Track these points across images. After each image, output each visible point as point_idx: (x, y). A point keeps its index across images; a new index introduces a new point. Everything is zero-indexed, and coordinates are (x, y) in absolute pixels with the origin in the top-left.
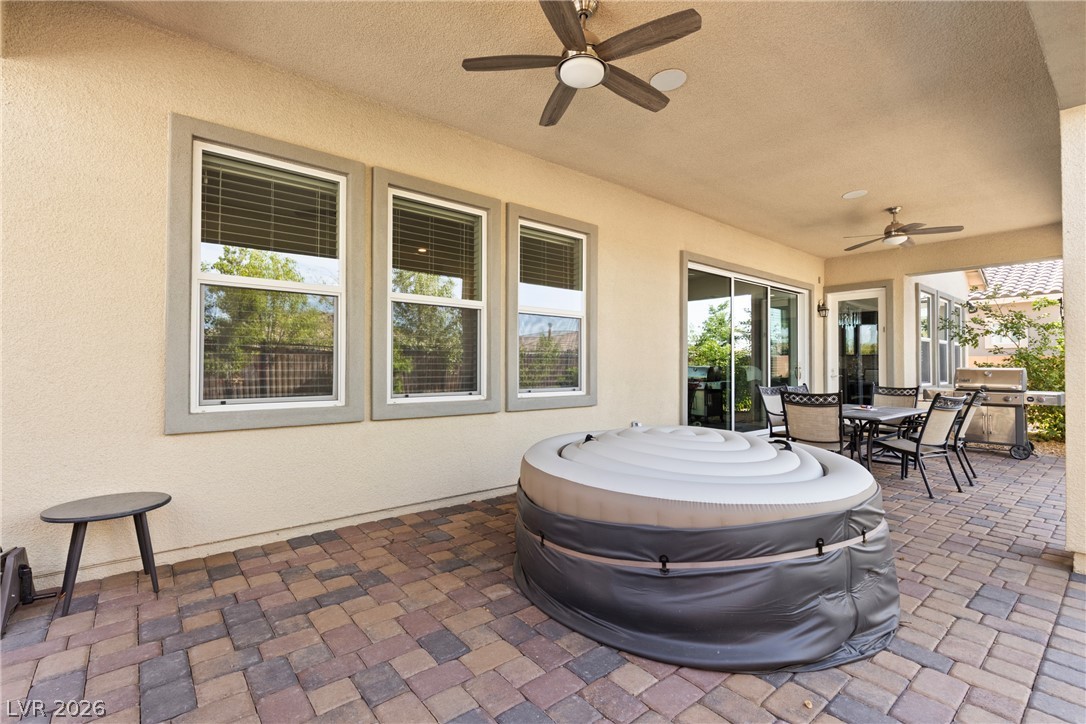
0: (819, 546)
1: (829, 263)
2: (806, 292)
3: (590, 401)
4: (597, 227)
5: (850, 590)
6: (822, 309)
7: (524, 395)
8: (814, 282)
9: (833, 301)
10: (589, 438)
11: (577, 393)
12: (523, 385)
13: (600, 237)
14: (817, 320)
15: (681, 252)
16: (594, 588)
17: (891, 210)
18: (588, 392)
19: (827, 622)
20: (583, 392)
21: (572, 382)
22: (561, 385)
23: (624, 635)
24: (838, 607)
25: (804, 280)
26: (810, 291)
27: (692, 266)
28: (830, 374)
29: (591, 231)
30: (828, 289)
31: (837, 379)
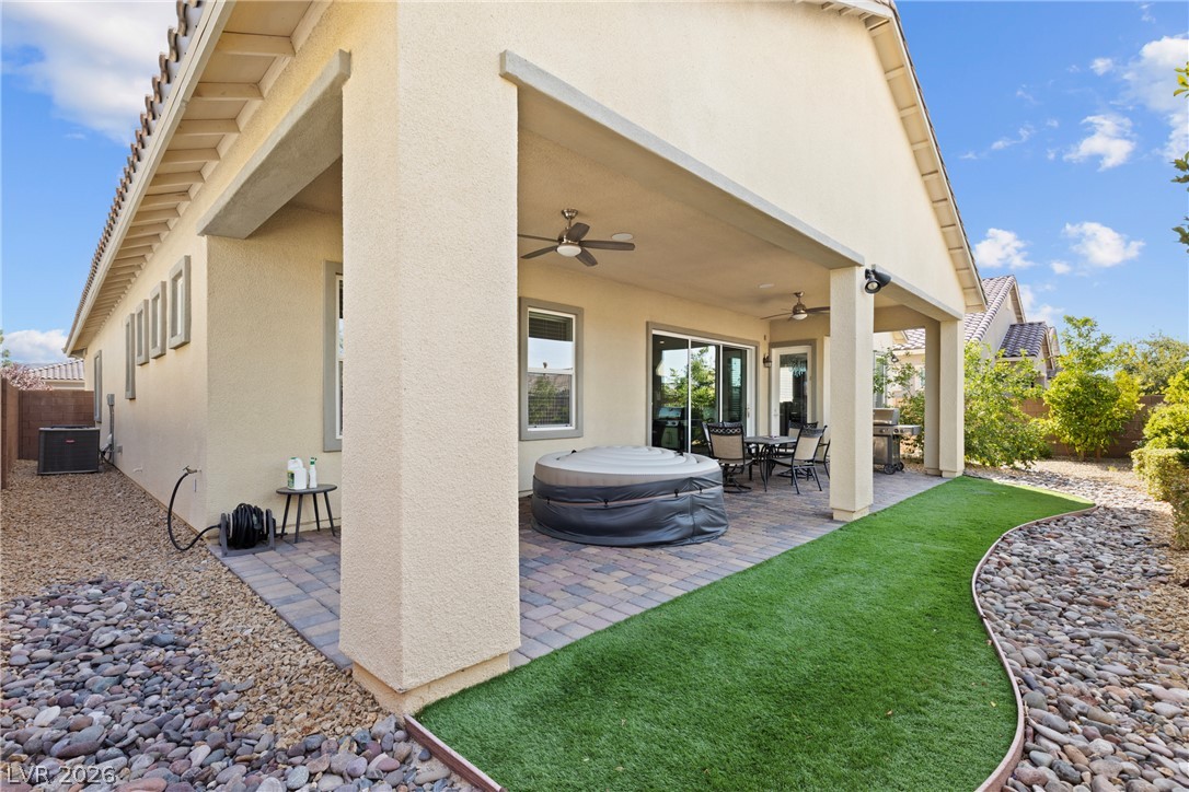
0: (676, 493)
1: (773, 323)
2: (753, 348)
3: (578, 434)
4: (583, 309)
5: (692, 514)
6: (767, 360)
7: (532, 429)
8: (761, 340)
9: (776, 354)
10: (574, 451)
11: (569, 428)
12: (530, 423)
13: (585, 314)
14: (763, 370)
15: (647, 323)
16: (574, 518)
17: (797, 294)
18: (577, 428)
19: (678, 526)
20: (573, 428)
21: (565, 420)
22: (556, 422)
23: (587, 538)
24: (686, 521)
25: (751, 339)
26: (756, 348)
27: (655, 332)
28: (773, 413)
29: (579, 312)
30: (772, 345)
31: (778, 417)
